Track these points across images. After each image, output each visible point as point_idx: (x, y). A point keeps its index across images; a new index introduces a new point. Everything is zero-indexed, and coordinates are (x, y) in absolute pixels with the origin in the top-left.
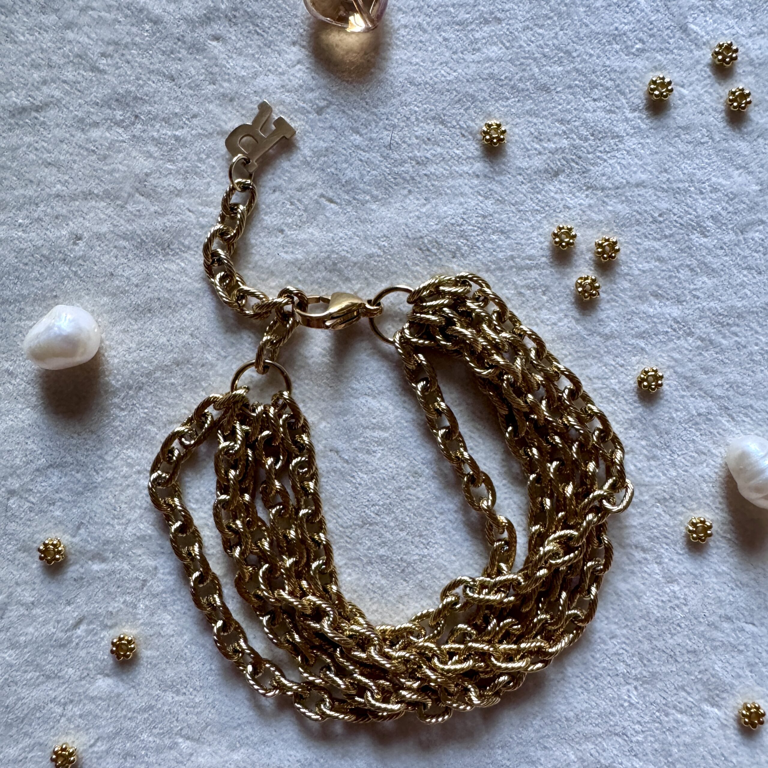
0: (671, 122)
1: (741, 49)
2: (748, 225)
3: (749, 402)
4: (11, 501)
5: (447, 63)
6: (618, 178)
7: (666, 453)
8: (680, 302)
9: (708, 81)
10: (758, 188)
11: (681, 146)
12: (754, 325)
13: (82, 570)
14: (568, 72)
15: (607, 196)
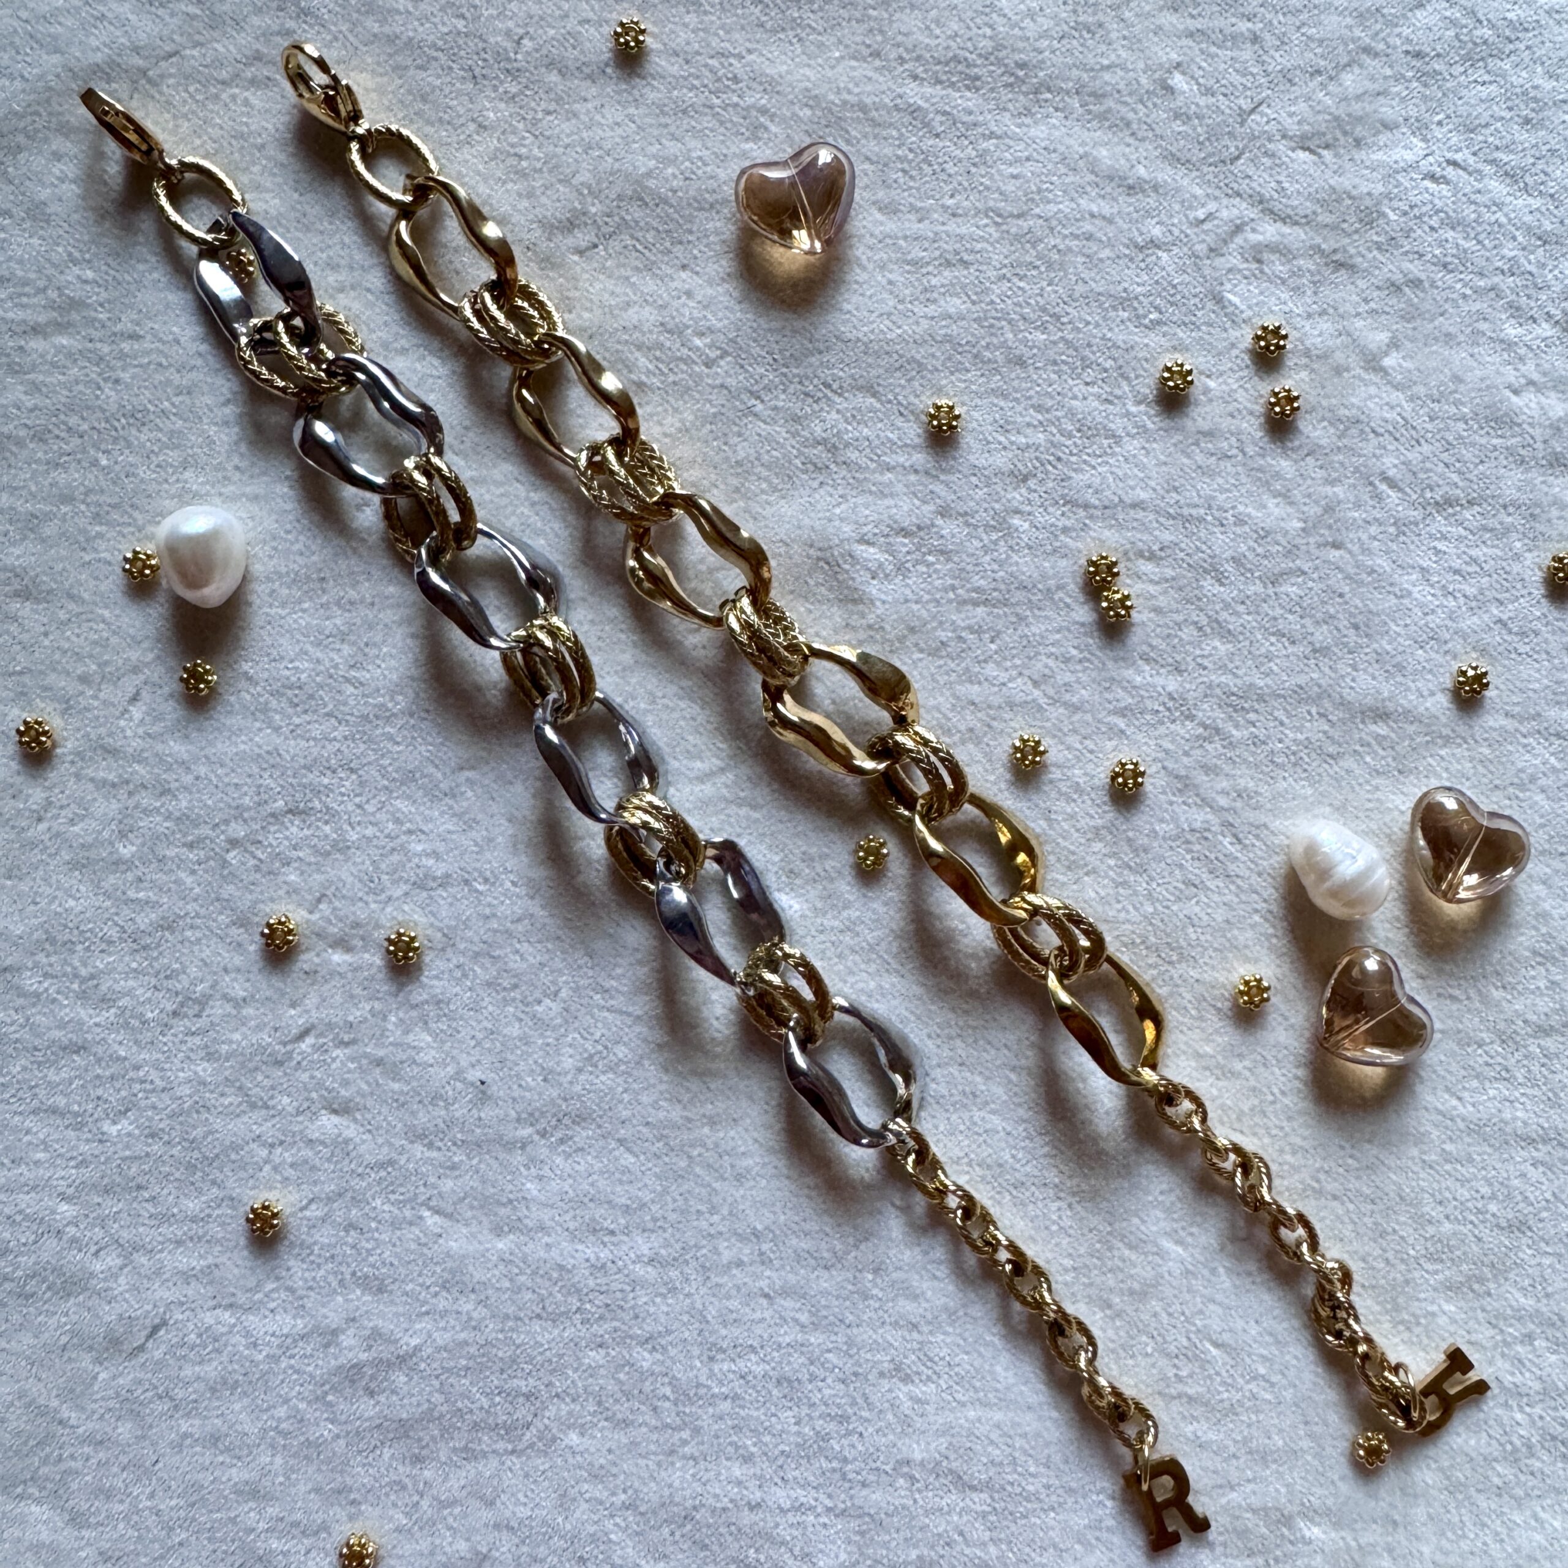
0: (1189, 423)
1: (1293, 335)
2: (1282, 574)
3: (1263, 818)
4: (232, 854)
5: (889, 314)
6: (1108, 493)
7: (1142, 880)
8: (1179, 671)
9: (1245, 373)
10: (1301, 525)
11: (1200, 458)
12: (1280, 714)
13: (316, 960)
14: (1055, 343)
15: (1091, 517)
